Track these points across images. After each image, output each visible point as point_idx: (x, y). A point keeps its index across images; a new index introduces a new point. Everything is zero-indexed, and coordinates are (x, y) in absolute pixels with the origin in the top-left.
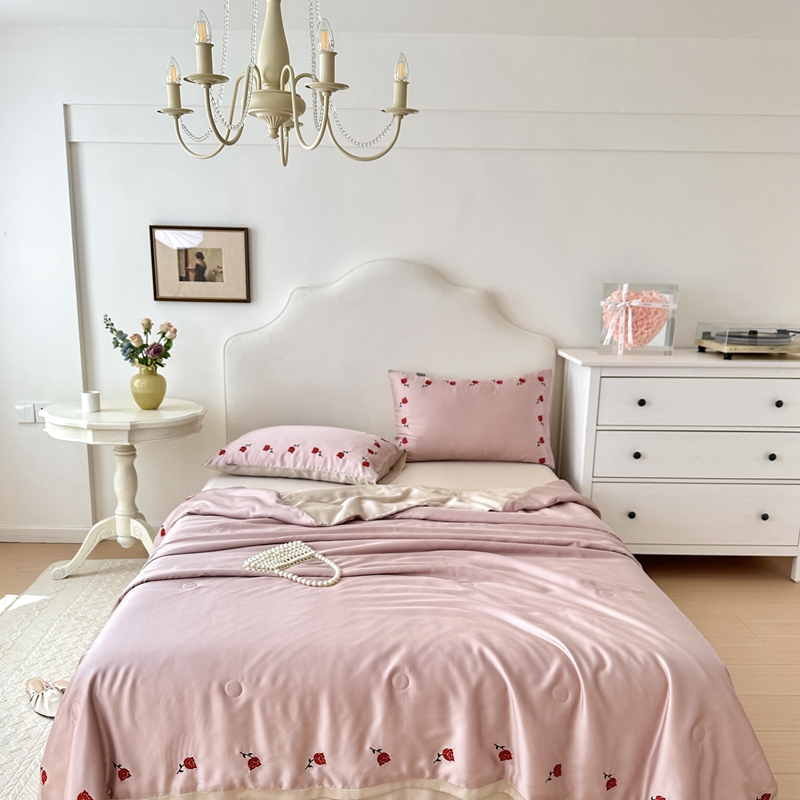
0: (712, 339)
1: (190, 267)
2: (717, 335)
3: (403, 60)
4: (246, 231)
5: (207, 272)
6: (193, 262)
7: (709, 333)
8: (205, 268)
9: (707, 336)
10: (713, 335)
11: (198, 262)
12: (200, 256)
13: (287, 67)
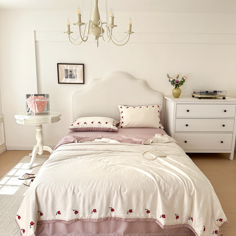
0: (196, 93)
1: (68, 74)
2: (197, 92)
3: (130, 19)
4: (83, 65)
5: (73, 76)
6: (69, 73)
7: (195, 92)
8: (72, 75)
9: (194, 93)
10: (196, 92)
11: (70, 73)
12: (71, 71)
13: (100, 21)
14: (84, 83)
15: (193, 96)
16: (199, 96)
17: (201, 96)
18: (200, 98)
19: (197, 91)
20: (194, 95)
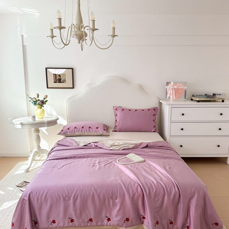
3: (114, 22)
4: (72, 69)
7: (194, 95)
8: (61, 79)
11: (59, 77)
12: (60, 76)
13: (82, 24)
14: (73, 88)
15: (192, 100)
16: (198, 99)
17: (200, 99)
18: (199, 101)
19: (196, 94)
20: (193, 98)
